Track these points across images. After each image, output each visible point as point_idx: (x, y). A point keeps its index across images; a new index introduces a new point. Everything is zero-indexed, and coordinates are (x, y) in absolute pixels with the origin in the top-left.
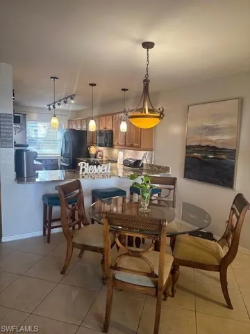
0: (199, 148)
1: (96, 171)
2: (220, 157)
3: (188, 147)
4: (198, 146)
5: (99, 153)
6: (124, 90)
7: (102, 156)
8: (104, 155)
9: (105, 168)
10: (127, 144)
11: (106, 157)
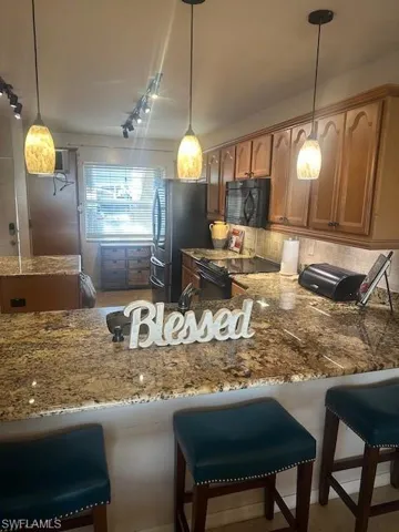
1: (196, 335)
5: (234, 238)
6: (320, 17)
7: (240, 245)
8: (247, 244)
9: (231, 322)
10: (315, 220)
11: (251, 250)
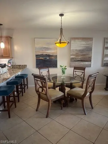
0: (42, 55)
2: (52, 58)
3: (36, 56)
4: (41, 55)
